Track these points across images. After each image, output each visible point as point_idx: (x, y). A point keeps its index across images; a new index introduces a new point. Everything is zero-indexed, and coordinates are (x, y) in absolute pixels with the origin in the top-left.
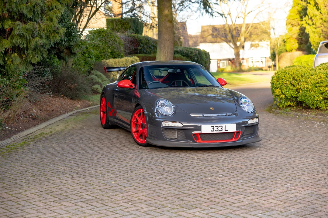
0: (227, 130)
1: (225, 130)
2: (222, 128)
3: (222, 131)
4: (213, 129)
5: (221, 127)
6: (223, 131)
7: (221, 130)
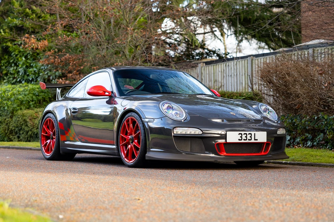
0: (257, 140)
1: (255, 140)
2: (251, 137)
3: (251, 140)
4: (241, 137)
5: (250, 135)
6: (253, 141)
7: (250, 138)
